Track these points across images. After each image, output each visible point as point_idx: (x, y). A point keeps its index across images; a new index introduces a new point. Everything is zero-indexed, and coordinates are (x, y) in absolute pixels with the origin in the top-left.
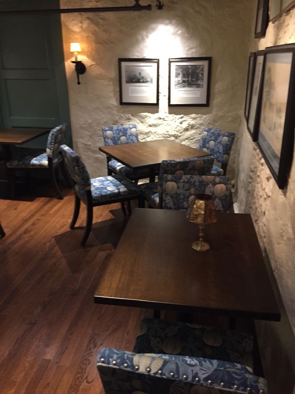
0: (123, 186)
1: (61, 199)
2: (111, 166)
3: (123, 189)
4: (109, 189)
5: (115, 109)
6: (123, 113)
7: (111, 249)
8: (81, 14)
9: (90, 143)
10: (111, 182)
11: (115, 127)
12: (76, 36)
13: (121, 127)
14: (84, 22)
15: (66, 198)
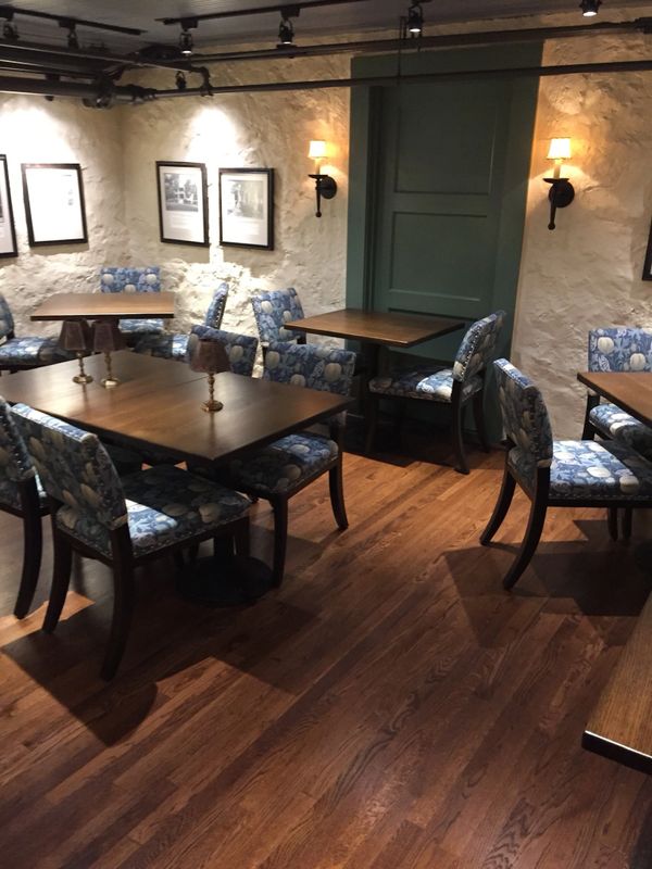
0: (628, 471)
1: (465, 472)
2: (596, 419)
3: (627, 478)
4: (593, 471)
5: (628, 288)
6: (645, 299)
7: (574, 614)
8: (586, 77)
9: (549, 361)
10: (598, 457)
11: (622, 330)
12: (565, 124)
13: (636, 331)
14: (589, 93)
15: (475, 473)
